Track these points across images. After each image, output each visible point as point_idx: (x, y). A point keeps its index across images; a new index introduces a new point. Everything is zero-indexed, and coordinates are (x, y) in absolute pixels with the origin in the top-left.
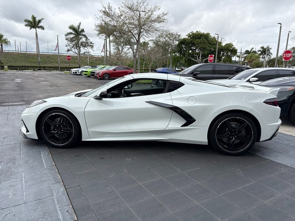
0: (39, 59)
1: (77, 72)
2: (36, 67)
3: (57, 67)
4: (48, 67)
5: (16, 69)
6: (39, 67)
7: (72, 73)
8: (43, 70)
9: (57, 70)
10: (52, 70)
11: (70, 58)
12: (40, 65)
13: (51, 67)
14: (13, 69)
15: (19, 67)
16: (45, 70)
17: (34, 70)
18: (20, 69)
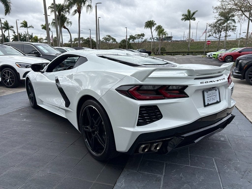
0: (189, 46)
1: (211, 56)
2: (186, 52)
3: (202, 52)
4: (195, 52)
5: (171, 55)
6: (187, 52)
7: (208, 56)
8: (190, 55)
9: (202, 54)
10: (197, 54)
11: (210, 42)
12: (189, 51)
13: (197, 52)
14: (169, 55)
15: (173, 52)
16: (192, 54)
17: (184, 55)
18: (173, 55)
